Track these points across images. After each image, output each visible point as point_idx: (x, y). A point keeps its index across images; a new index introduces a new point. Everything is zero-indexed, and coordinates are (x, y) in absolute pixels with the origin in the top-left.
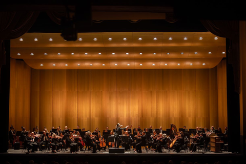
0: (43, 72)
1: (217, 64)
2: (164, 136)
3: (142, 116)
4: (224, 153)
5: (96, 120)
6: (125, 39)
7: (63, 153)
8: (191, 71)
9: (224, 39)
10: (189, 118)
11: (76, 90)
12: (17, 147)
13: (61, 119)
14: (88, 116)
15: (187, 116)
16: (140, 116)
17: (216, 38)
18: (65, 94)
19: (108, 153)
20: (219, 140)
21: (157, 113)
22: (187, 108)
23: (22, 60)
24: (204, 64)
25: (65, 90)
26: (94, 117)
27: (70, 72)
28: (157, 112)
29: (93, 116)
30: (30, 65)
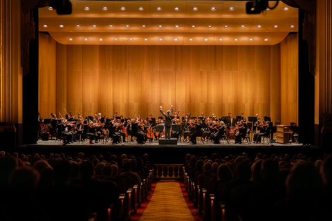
0: (70, 48)
1: (280, 40)
2: (222, 124)
3: (190, 102)
4: (293, 144)
5: (135, 106)
6: (177, 9)
7: (104, 144)
8: (249, 48)
9: (296, 10)
10: (246, 104)
11: (111, 70)
12: (45, 138)
13: (93, 104)
14: (125, 102)
15: (244, 102)
16: (188, 102)
17: (286, 9)
18: (98, 74)
19: (158, 144)
20: (288, 130)
21: (208, 98)
22: (244, 92)
23: (47, 33)
24: (266, 40)
25: (97, 70)
26: (133, 102)
27: (104, 48)
28: (208, 96)
29: (132, 100)
30: (57, 39)
